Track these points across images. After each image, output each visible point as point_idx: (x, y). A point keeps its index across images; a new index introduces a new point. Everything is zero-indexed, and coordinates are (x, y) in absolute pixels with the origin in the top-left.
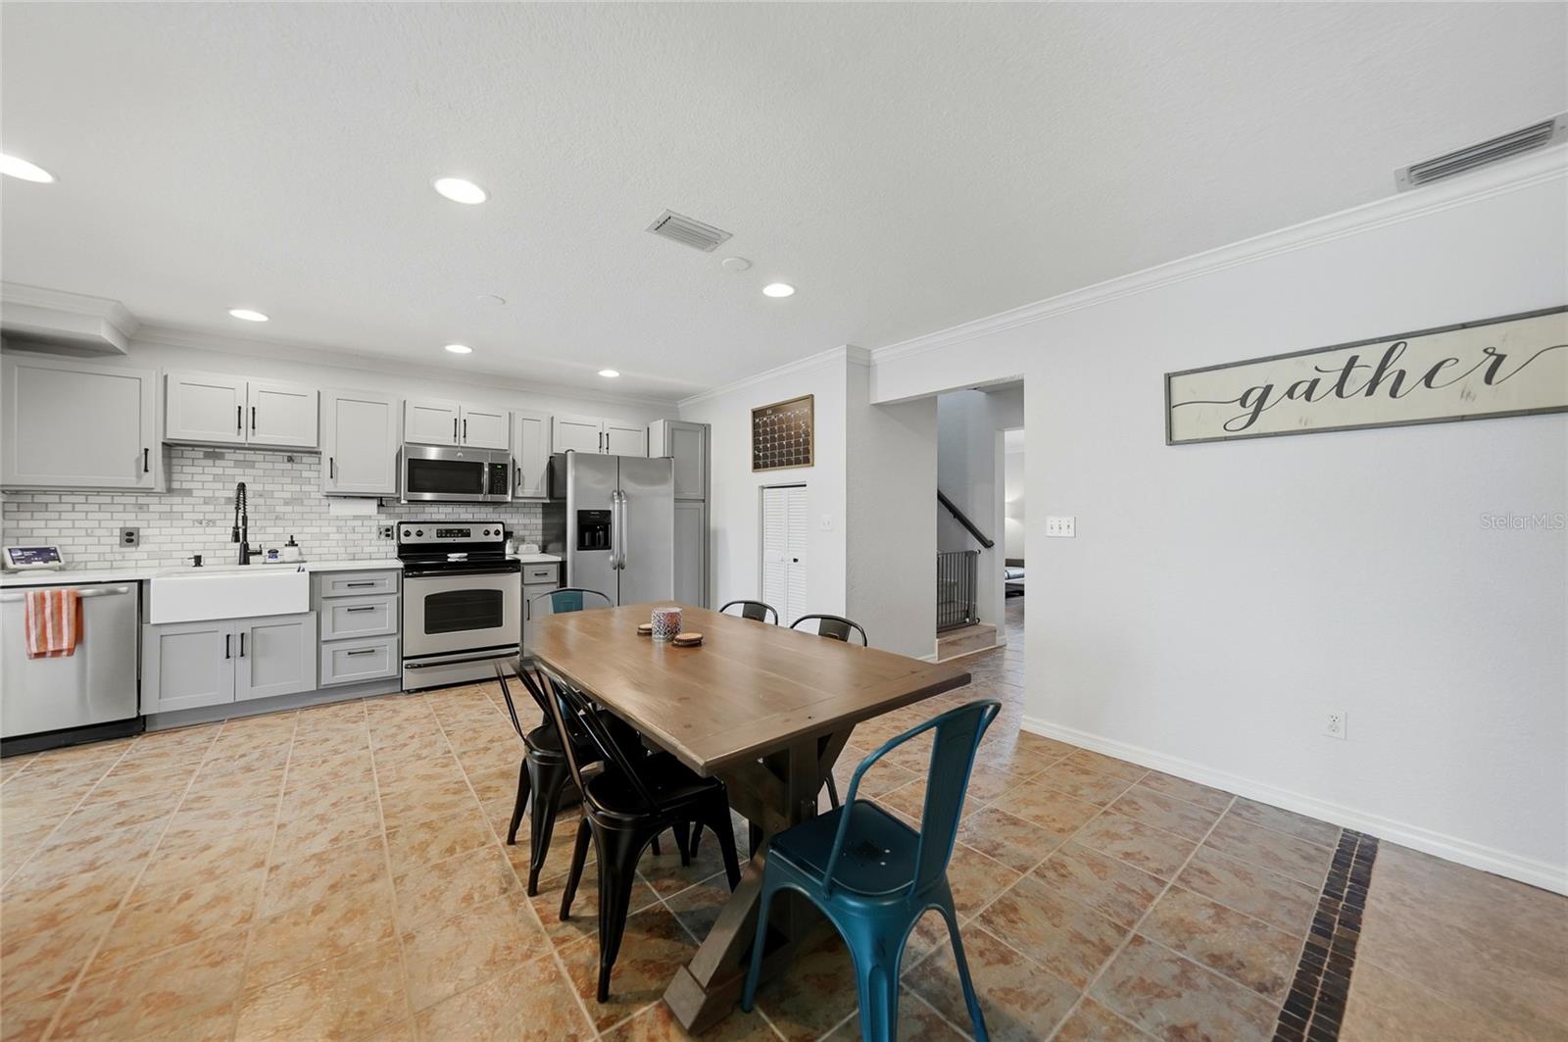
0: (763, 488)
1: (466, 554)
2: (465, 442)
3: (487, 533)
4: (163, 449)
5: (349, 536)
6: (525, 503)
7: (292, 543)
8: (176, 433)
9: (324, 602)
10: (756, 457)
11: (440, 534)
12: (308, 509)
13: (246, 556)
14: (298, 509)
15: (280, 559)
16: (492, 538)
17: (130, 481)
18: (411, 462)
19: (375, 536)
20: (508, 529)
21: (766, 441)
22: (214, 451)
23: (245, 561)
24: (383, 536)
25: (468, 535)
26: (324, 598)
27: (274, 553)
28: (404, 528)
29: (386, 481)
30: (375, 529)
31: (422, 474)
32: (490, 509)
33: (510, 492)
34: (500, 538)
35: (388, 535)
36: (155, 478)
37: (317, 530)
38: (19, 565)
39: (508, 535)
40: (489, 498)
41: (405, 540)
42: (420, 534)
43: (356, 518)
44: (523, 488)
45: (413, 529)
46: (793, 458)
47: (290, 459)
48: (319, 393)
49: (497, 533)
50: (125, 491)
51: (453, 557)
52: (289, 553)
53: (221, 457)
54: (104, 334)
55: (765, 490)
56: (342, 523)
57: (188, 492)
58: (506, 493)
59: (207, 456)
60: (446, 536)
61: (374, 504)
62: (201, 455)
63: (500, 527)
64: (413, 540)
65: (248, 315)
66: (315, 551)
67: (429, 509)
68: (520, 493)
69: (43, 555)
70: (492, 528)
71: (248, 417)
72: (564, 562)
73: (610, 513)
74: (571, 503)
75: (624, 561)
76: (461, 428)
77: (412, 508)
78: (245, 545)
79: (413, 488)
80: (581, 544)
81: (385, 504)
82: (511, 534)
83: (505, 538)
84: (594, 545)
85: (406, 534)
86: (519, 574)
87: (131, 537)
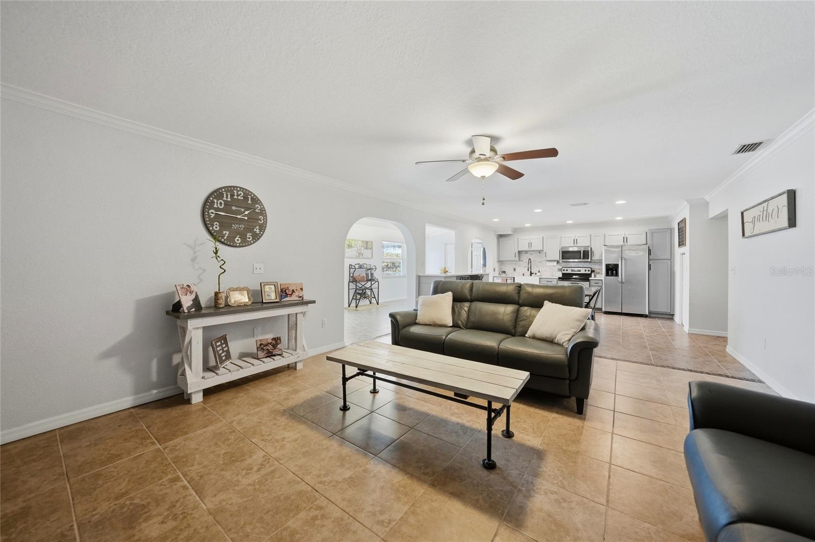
0: (682, 254)
1: (578, 276)
2: (577, 245)
3: (586, 271)
4: (518, 253)
5: (552, 271)
6: (596, 262)
7: (539, 272)
8: (520, 250)
10: (679, 242)
11: (572, 271)
12: (544, 264)
13: (531, 274)
14: (541, 264)
16: (587, 272)
17: (513, 259)
18: (562, 251)
19: (557, 271)
20: (593, 270)
21: (680, 235)
22: (526, 252)
23: (531, 275)
24: (560, 271)
25: (580, 271)
27: (536, 274)
28: (563, 269)
29: (557, 256)
30: (557, 269)
31: (566, 255)
32: (588, 264)
33: (590, 258)
34: (590, 272)
36: (517, 259)
37: (546, 269)
38: (501, 274)
39: (593, 271)
40: (583, 260)
41: (563, 272)
42: (567, 270)
43: (553, 266)
44: (595, 257)
47: (540, 253)
48: (543, 237)
49: (589, 271)
50: (512, 261)
51: (574, 277)
52: (538, 274)
53: (528, 253)
54: (510, 233)
56: (550, 267)
57: (522, 261)
58: (588, 259)
60: (574, 271)
61: (556, 262)
63: (590, 269)
64: (565, 272)
65: (527, 225)
66: (545, 274)
67: (571, 264)
68: (593, 258)
69: (504, 272)
70: (587, 269)
71: (530, 245)
72: (602, 280)
73: (618, 265)
74: (603, 261)
75: (623, 281)
76: (575, 241)
77: (564, 264)
78: (531, 272)
79: (563, 258)
80: (607, 274)
81: (558, 263)
82: (594, 271)
83: (591, 272)
84: (612, 275)
85: (564, 270)
86: (588, 283)
87: (515, 270)
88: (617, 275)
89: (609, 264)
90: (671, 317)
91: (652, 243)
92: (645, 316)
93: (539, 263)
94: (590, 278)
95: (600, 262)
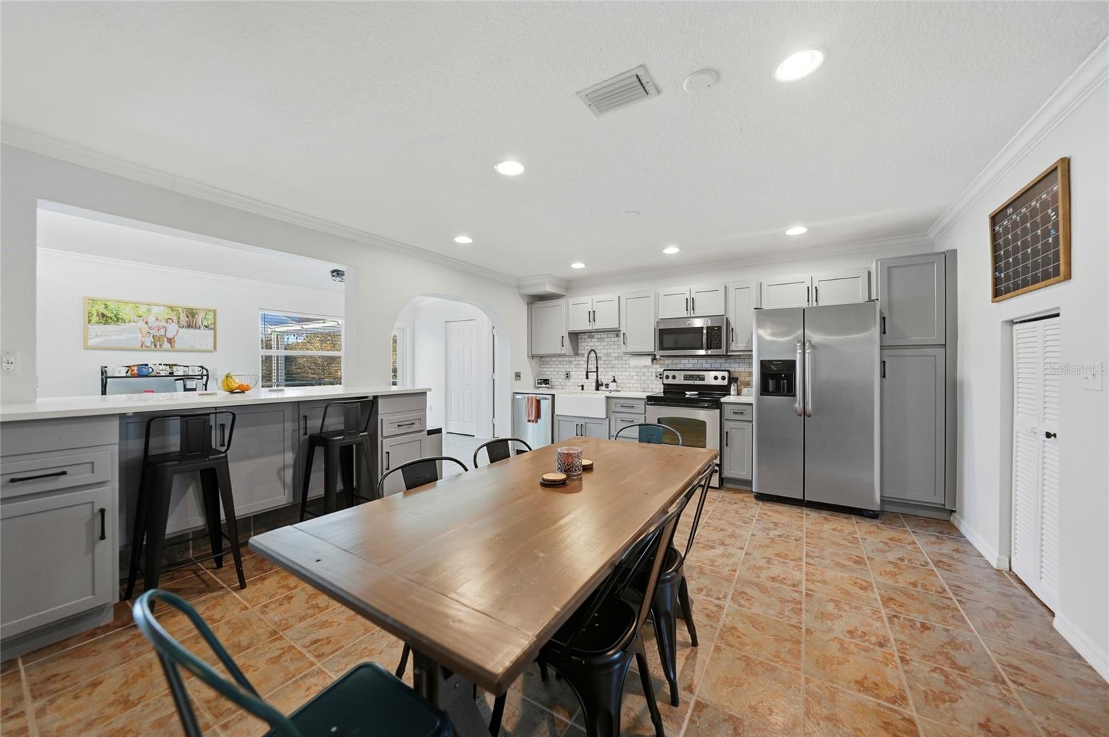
0: (1012, 322)
1: (697, 393)
2: (694, 313)
3: (716, 378)
4: (569, 337)
5: (642, 378)
6: (739, 355)
7: (614, 381)
8: (572, 329)
9: (612, 414)
10: (996, 281)
11: (686, 378)
12: (623, 362)
13: (598, 386)
14: (620, 362)
15: (609, 389)
16: (719, 382)
17: (562, 351)
18: (660, 330)
19: (654, 377)
20: (735, 375)
21: (1007, 255)
22: (590, 334)
23: (597, 389)
24: (658, 378)
25: (703, 379)
26: (613, 412)
27: (607, 386)
28: (666, 373)
29: (650, 344)
30: (654, 374)
31: (669, 338)
32: (723, 360)
33: (724, 346)
34: (725, 383)
35: (661, 378)
36: (568, 350)
37: (628, 374)
38: (539, 386)
39: (733, 380)
40: (709, 352)
41: (666, 381)
42: (676, 377)
43: (644, 367)
44: (736, 343)
45: (671, 374)
46: (1039, 272)
48: (619, 297)
49: (724, 378)
51: (688, 394)
55: (1016, 327)
56: (639, 370)
58: (721, 347)
59: (589, 337)
60: (689, 380)
61: (650, 358)
62: (587, 337)
63: (726, 374)
64: (670, 381)
66: (627, 385)
67: (684, 361)
68: (733, 347)
69: (546, 381)
70: (720, 374)
71: (592, 316)
72: (751, 404)
73: (794, 362)
74: (755, 354)
75: (809, 408)
76: (691, 304)
77: (668, 361)
78: (597, 381)
79: (662, 348)
80: (764, 390)
81: (654, 359)
82: (736, 380)
83: (730, 383)
84: (778, 392)
85: (667, 377)
86: (718, 411)
87: (568, 376)
88: (791, 392)
89: (771, 362)
90: (943, 516)
91: (890, 300)
92: (871, 515)
93: (616, 358)
94: (723, 400)
95: (746, 356)
